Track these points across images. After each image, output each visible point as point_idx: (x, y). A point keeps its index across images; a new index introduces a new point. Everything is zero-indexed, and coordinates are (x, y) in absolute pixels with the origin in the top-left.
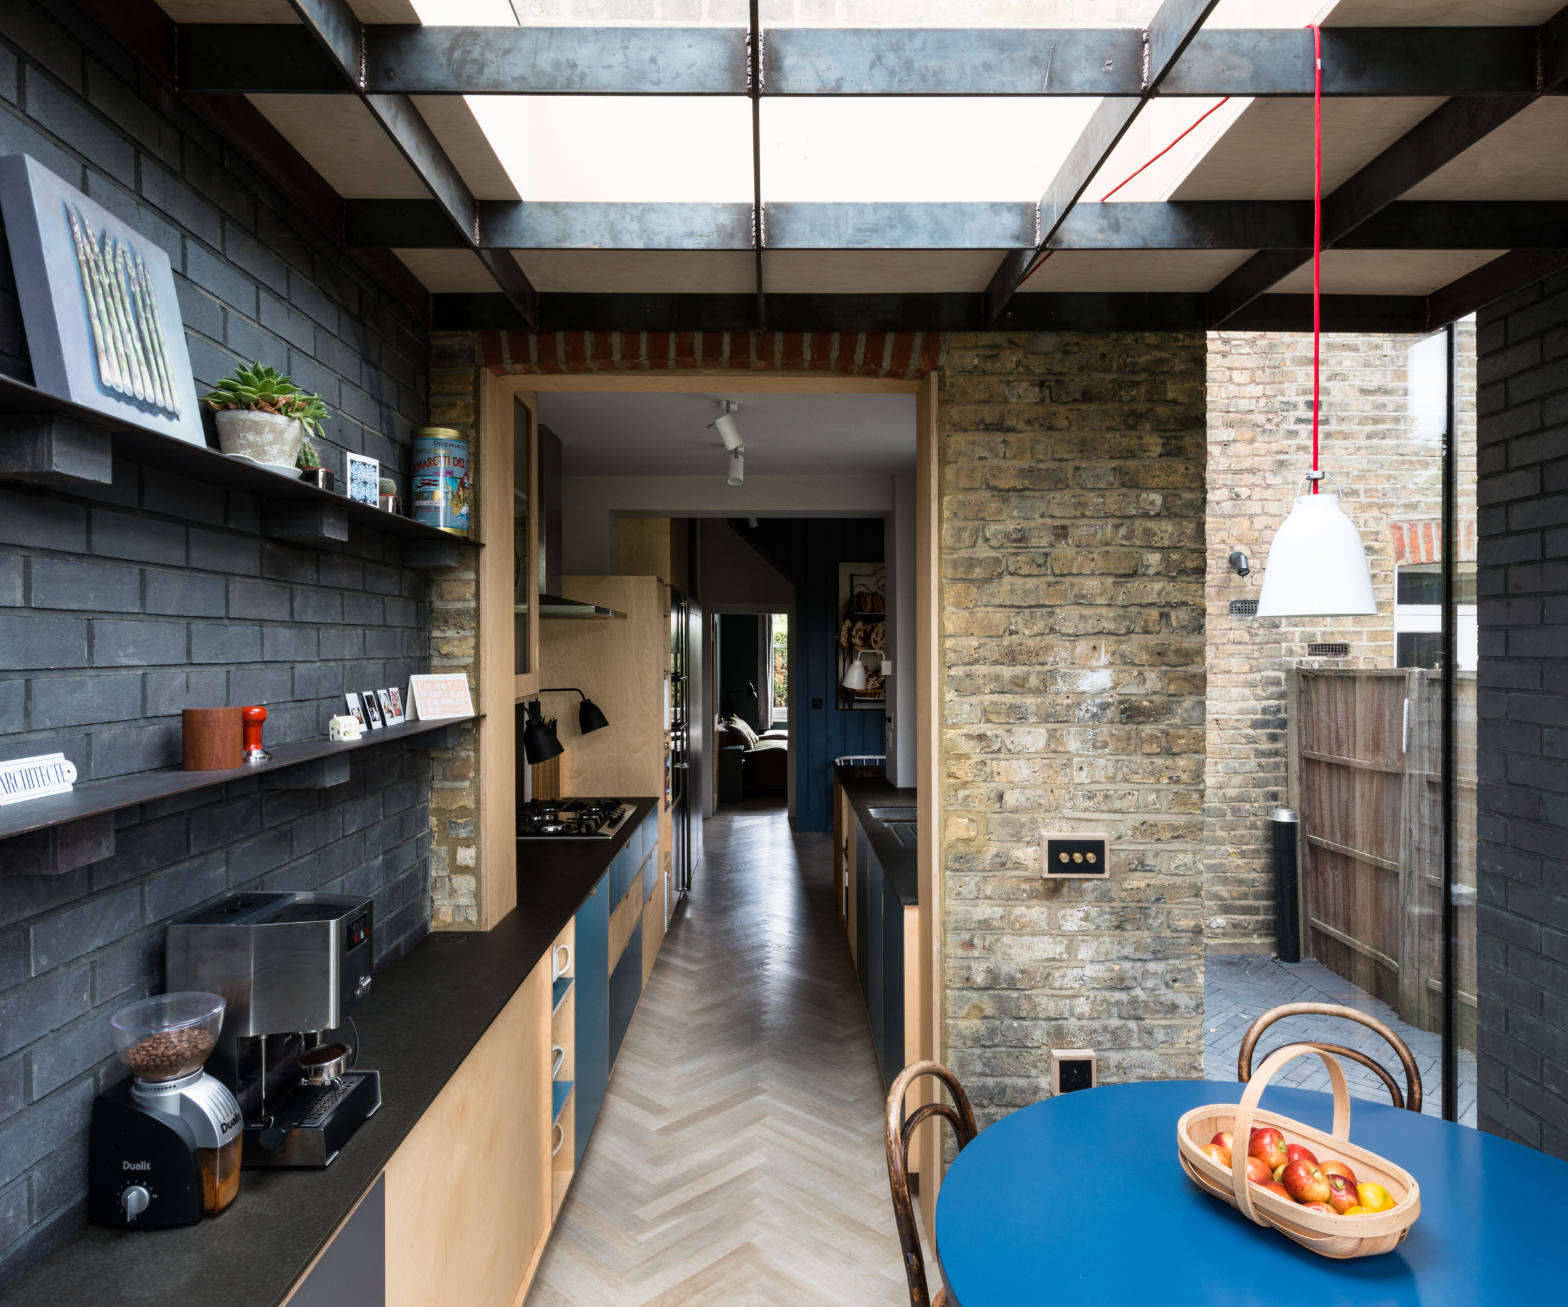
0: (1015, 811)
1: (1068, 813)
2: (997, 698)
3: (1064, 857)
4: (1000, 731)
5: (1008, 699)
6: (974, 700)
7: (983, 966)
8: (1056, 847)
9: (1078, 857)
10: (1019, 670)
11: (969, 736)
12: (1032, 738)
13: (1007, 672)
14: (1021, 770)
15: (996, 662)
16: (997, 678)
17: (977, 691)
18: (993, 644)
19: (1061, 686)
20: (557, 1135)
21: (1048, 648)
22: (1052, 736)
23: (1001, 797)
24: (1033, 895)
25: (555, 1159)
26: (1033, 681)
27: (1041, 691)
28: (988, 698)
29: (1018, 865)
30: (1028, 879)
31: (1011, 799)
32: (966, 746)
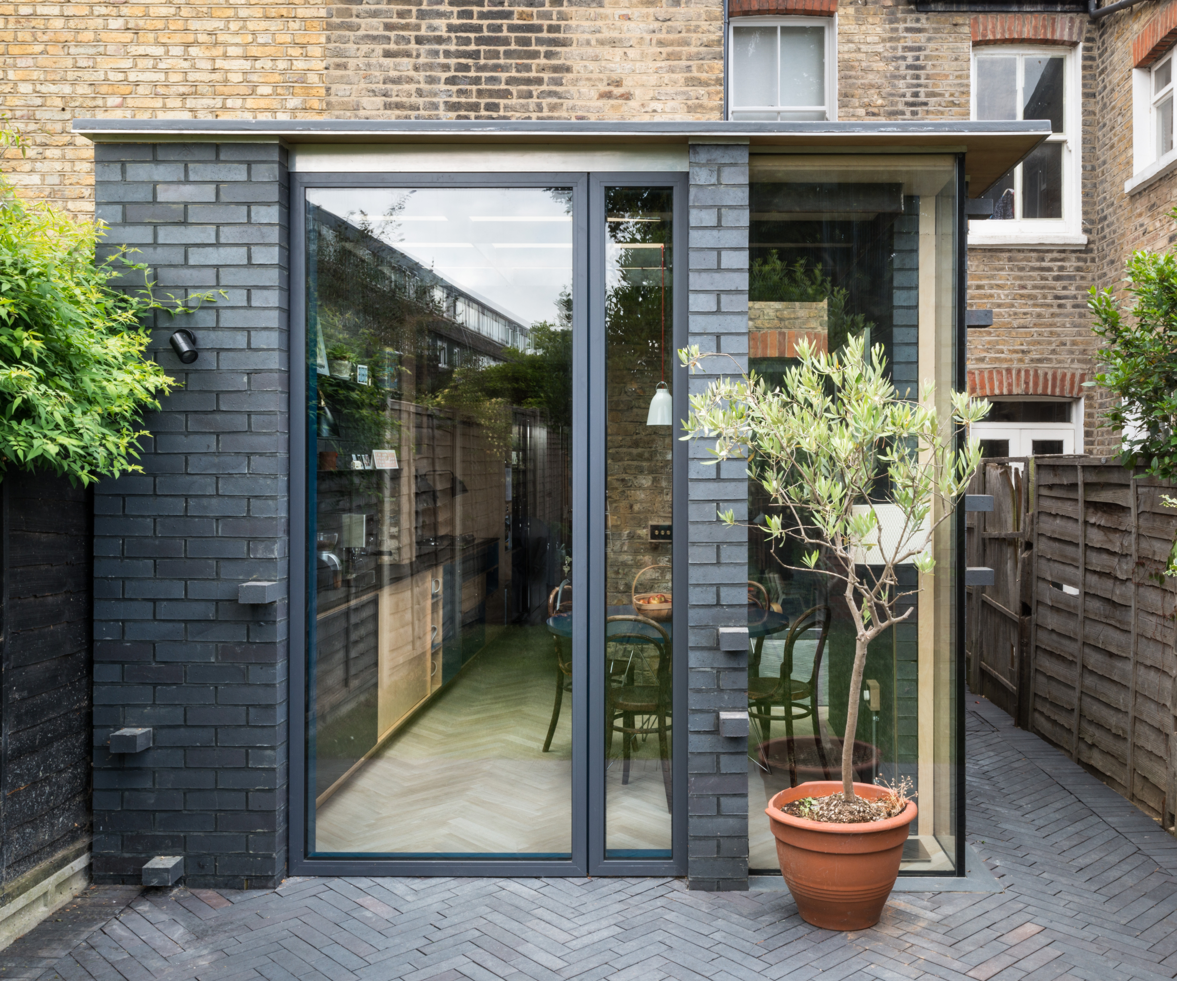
0: (639, 513)
1: (662, 514)
2: (630, 462)
3: (657, 532)
4: (631, 477)
5: (635, 463)
6: (620, 463)
7: (623, 582)
8: (654, 528)
9: (663, 533)
10: (640, 450)
11: (618, 480)
12: (646, 481)
13: (635, 451)
14: (640, 495)
15: (630, 447)
16: (630, 454)
17: (621, 460)
18: (628, 438)
19: (659, 458)
20: (433, 668)
21: (653, 441)
22: (655, 480)
23: (631, 507)
24: (646, 551)
25: (432, 678)
26: (646, 455)
27: (649, 460)
28: (626, 463)
29: (640, 537)
30: (643, 544)
31: (636, 507)
32: (616, 484)
